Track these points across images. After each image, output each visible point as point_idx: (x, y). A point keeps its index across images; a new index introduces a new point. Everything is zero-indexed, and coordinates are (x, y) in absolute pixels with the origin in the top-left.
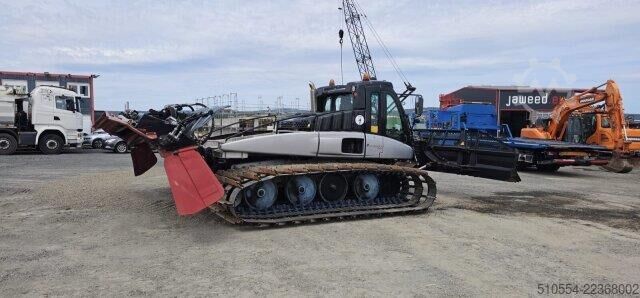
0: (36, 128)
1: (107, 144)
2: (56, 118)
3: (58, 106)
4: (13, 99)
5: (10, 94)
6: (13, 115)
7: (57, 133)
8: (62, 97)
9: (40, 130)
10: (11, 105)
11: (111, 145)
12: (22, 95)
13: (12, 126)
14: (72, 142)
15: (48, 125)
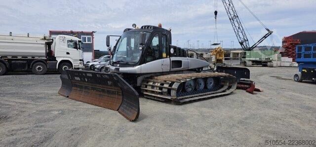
0: (57, 59)
1: (95, 68)
2: (68, 53)
3: (68, 46)
4: (44, 42)
5: (43, 39)
6: (44, 51)
7: (68, 62)
8: (71, 41)
9: (59, 60)
10: (43, 46)
11: (98, 69)
12: (49, 40)
13: (45, 58)
14: (76, 67)
15: (64, 57)
